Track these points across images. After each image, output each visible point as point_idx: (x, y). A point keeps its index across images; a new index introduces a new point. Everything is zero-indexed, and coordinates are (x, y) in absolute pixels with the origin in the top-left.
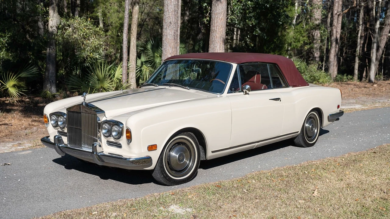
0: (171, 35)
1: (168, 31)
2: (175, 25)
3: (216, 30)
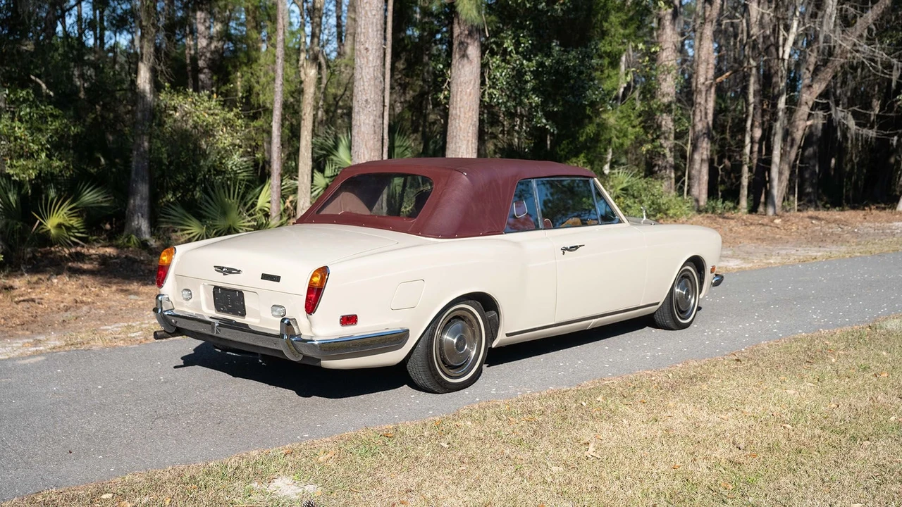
1: (363, 117)
2: (376, 106)
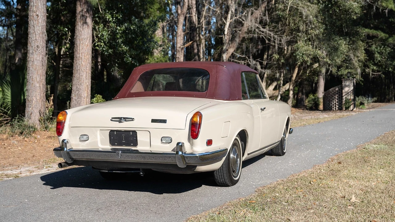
0: (39, 60)
1: (35, 56)
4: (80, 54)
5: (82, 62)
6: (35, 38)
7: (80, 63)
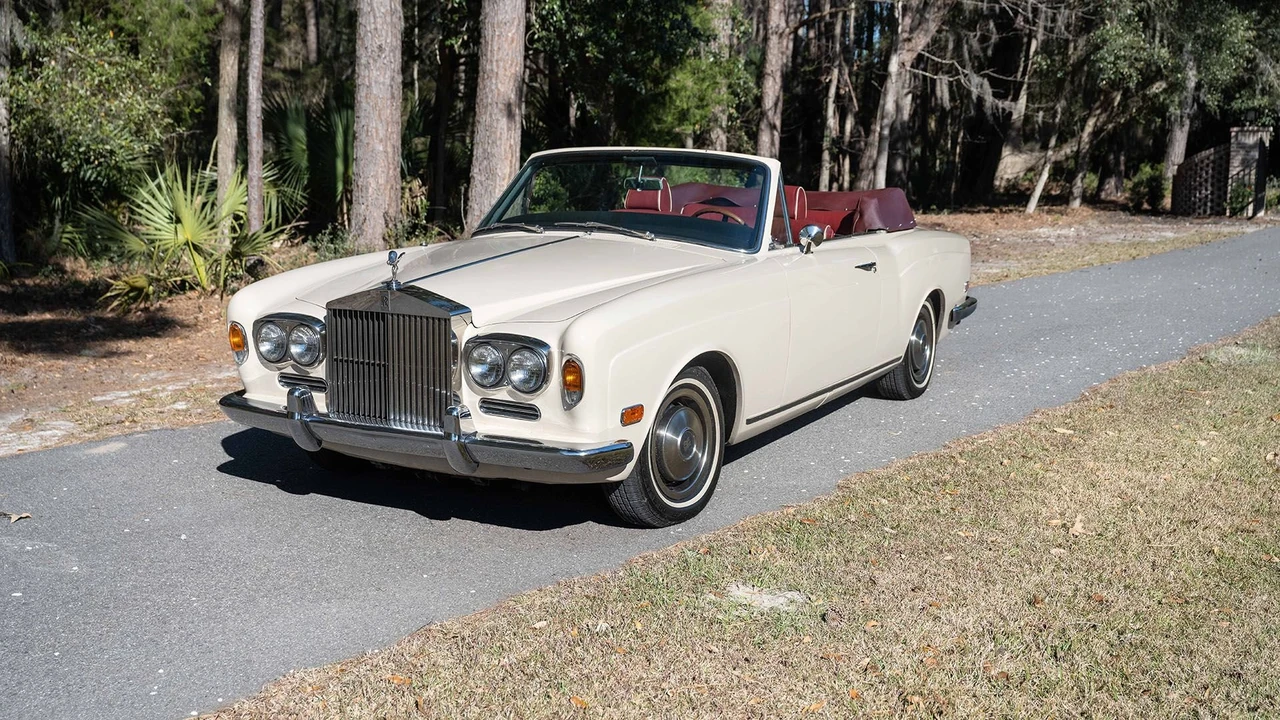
0: (384, 84)
1: (375, 73)
2: (394, 57)
3: (497, 73)
4: (495, 63)
5: (499, 85)
6: (373, 26)
7: (493, 87)
